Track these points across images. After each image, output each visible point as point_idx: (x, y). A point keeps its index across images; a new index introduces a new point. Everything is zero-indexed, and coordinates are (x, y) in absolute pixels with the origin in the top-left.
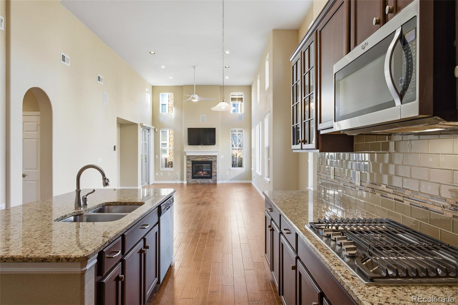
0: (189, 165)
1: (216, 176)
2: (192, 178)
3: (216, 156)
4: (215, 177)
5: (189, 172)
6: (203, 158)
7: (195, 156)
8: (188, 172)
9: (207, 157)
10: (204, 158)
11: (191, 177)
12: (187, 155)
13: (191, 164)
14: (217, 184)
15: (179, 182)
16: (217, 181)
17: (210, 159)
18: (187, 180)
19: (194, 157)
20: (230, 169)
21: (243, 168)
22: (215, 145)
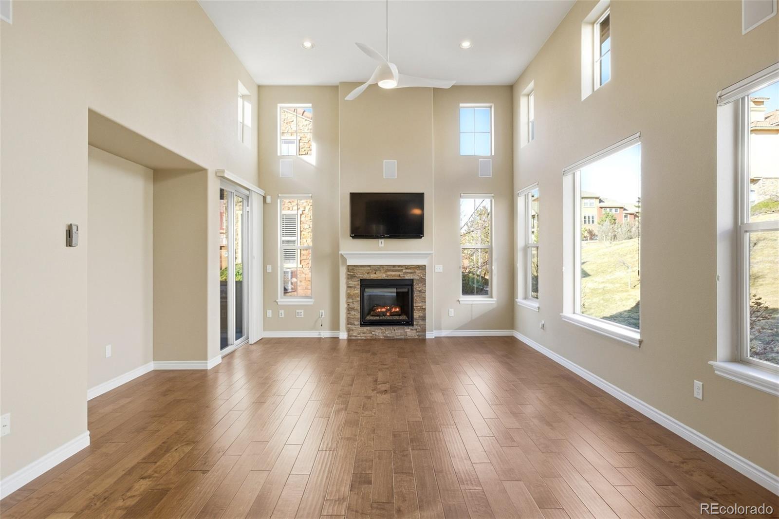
0: (352, 292)
1: (424, 318)
2: (361, 325)
3: (423, 268)
4: (421, 322)
5: (353, 309)
6: (389, 273)
7: (369, 266)
8: (349, 309)
9: (401, 271)
10: (393, 273)
11: (357, 323)
12: (349, 263)
13: (359, 287)
14: (427, 341)
15: (326, 334)
16: (427, 332)
17: (409, 275)
18: (349, 330)
19: (367, 268)
20: (459, 301)
21: (491, 297)
22: (421, 237)
